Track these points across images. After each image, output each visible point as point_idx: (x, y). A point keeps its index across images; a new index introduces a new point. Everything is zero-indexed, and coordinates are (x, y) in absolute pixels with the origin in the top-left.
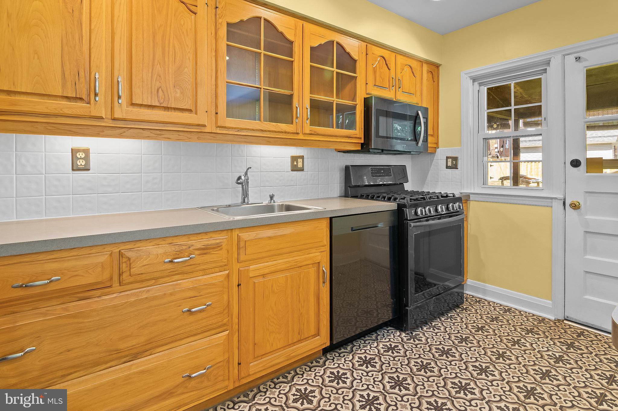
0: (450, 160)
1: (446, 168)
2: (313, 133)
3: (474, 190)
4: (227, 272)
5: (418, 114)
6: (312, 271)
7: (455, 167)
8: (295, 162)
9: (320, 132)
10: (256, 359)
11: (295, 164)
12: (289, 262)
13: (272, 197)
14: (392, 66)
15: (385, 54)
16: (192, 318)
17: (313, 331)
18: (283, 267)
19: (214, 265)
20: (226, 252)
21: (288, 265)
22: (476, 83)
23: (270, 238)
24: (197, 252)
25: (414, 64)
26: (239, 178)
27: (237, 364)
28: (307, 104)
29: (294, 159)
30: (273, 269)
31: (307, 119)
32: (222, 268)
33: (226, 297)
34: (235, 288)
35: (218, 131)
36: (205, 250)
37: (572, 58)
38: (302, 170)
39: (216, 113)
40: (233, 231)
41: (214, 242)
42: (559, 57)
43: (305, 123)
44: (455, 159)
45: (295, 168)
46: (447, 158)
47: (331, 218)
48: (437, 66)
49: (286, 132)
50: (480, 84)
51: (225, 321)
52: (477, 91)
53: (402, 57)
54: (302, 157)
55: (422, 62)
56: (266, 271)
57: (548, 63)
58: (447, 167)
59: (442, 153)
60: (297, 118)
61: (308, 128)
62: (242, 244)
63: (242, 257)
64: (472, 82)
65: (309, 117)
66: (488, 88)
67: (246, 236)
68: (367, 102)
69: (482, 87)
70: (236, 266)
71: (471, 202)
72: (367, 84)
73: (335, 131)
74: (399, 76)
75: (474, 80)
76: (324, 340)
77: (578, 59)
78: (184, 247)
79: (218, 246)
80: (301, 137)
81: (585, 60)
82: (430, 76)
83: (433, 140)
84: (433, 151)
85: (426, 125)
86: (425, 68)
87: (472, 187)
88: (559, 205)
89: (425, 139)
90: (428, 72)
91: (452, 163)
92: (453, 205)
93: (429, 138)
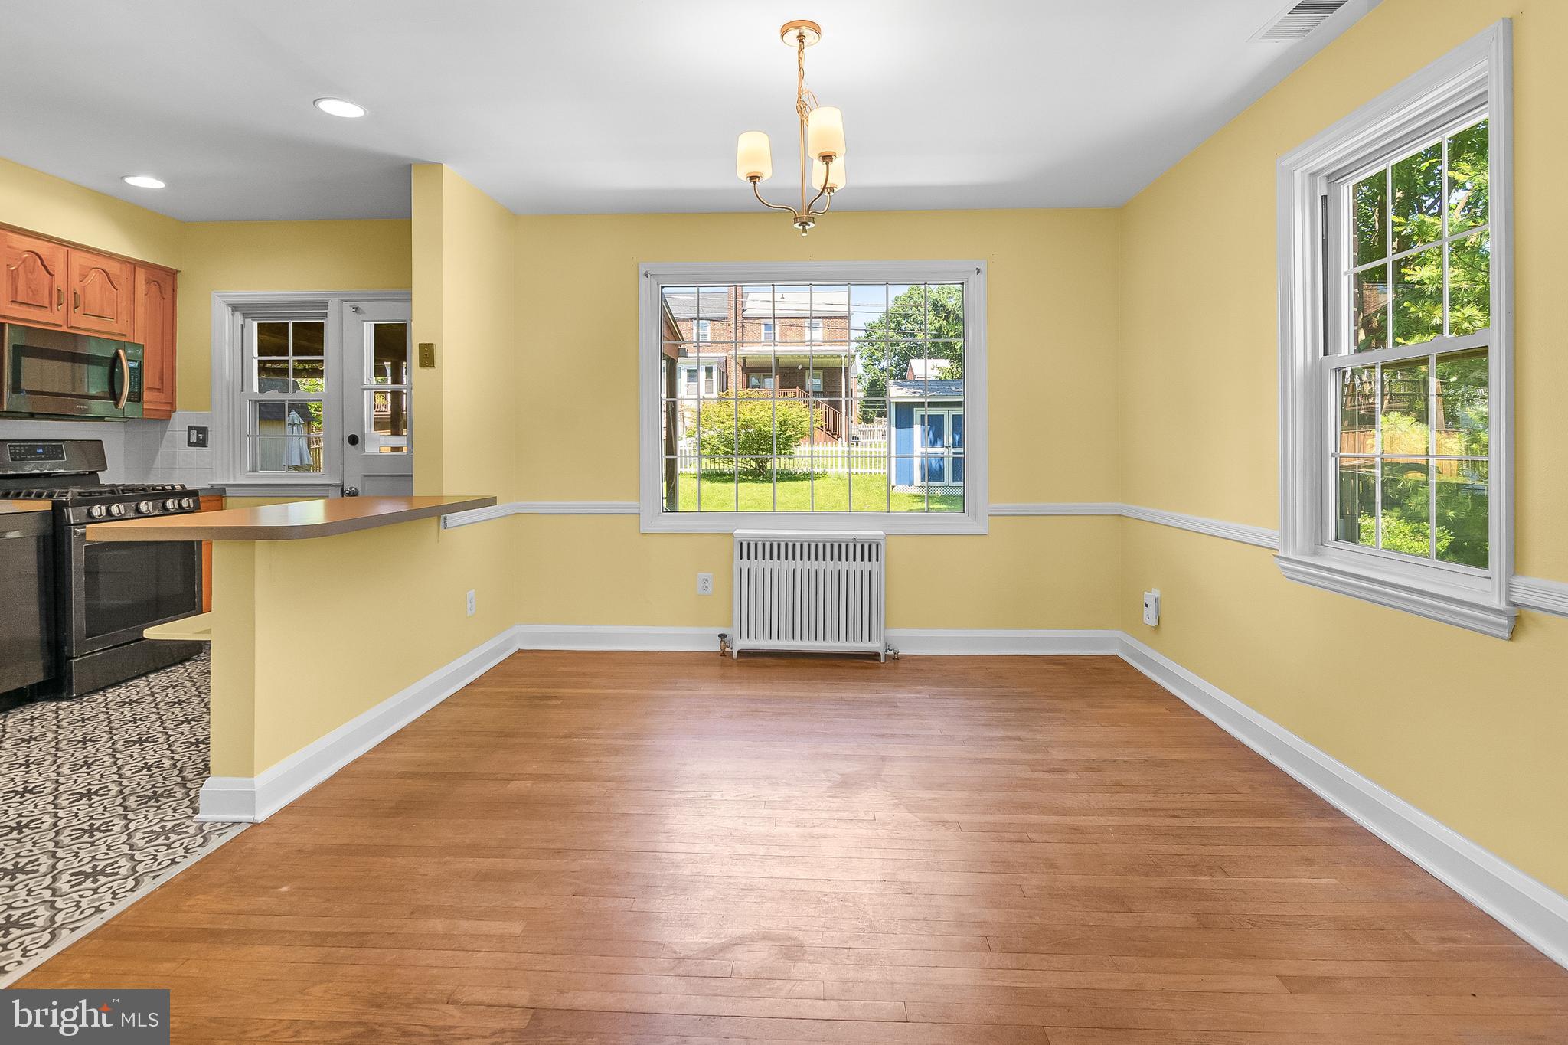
0: (194, 433)
1: (189, 446)
3: (234, 480)
5: (117, 355)
7: (202, 443)
14: (59, 270)
15: (41, 248)
22: (237, 314)
25: (113, 268)
37: (348, 307)
42: (337, 300)
44: (202, 430)
46: (190, 428)
48: (172, 272)
50: (245, 316)
52: (240, 326)
53: (82, 254)
55: (134, 264)
57: (326, 306)
58: (190, 444)
59: (181, 420)
64: (230, 310)
66: (259, 324)
69: (250, 320)
71: (229, 500)
74: (76, 286)
75: (235, 308)
77: (356, 309)
81: (364, 313)
82: (154, 288)
83: (162, 397)
84: (163, 416)
85: (137, 374)
86: (141, 275)
87: (231, 475)
88: (335, 494)
89: (136, 397)
90: (148, 282)
91: (198, 437)
92: (176, 502)
93: (147, 396)
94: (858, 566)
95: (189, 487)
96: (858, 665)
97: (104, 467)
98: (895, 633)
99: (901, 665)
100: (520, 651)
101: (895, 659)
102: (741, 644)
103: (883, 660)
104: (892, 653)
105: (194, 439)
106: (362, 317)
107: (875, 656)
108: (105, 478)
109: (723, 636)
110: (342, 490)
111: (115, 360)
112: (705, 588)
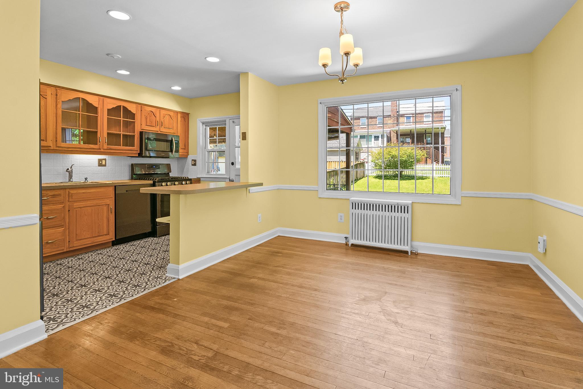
0: (193, 161)
2: (109, 149)
4: (63, 205)
5: (172, 139)
6: (105, 208)
7: (195, 165)
8: (101, 162)
9: (113, 148)
10: (77, 241)
11: (101, 163)
12: (93, 203)
13: (86, 179)
14: (158, 115)
15: (153, 110)
16: (48, 221)
17: (105, 233)
18: (90, 205)
19: (58, 202)
20: (63, 197)
21: (93, 204)
22: (204, 125)
23: (84, 193)
24: (50, 196)
25: (172, 114)
26: (68, 169)
27: (68, 242)
28: (105, 135)
29: (100, 160)
30: (85, 206)
31: (106, 142)
32: (62, 203)
33: (63, 214)
34: (67, 212)
35: (57, 149)
36: (54, 196)
37: (231, 121)
38: (105, 165)
39: (56, 141)
40: (66, 189)
41: (58, 193)
42: (228, 119)
43: (104, 144)
44: (195, 161)
45: (100, 165)
46: (192, 160)
47: (115, 186)
48: (188, 114)
49: (93, 149)
50: (206, 126)
51: (63, 224)
52: (205, 129)
53: (164, 110)
54: (105, 160)
55: (177, 113)
56: (82, 206)
57: (225, 121)
58: (192, 165)
59: (190, 157)
60: (99, 142)
61: (106, 146)
62: (70, 195)
63: (70, 200)
65: (106, 141)
66: (210, 128)
67: (72, 192)
68: (141, 133)
70: (68, 204)
71: (201, 182)
72: (141, 125)
73: (122, 147)
74: (162, 120)
75: (203, 123)
76: (112, 237)
77: (233, 122)
78: (45, 194)
79: (59, 195)
80: (102, 150)
81: (235, 123)
82: (183, 119)
83: (185, 151)
84: (185, 157)
85: (177, 144)
86: (179, 115)
87: (202, 175)
88: (228, 180)
89: (177, 151)
90: (181, 117)
91: (194, 163)
92: (185, 182)
93: (181, 151)
94: (399, 215)
95: (189, 178)
96: (398, 255)
97: (171, 172)
98: (416, 244)
99: (419, 257)
100: (279, 236)
101: (415, 254)
102: (352, 241)
103: (410, 254)
104: (414, 252)
105: (193, 164)
106: (235, 124)
107: (406, 252)
108: (171, 175)
109: (346, 238)
110: (230, 179)
111: (171, 141)
112: (341, 219)
